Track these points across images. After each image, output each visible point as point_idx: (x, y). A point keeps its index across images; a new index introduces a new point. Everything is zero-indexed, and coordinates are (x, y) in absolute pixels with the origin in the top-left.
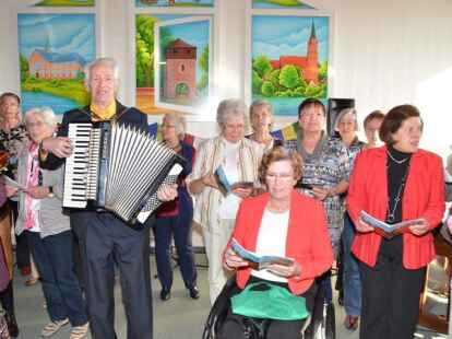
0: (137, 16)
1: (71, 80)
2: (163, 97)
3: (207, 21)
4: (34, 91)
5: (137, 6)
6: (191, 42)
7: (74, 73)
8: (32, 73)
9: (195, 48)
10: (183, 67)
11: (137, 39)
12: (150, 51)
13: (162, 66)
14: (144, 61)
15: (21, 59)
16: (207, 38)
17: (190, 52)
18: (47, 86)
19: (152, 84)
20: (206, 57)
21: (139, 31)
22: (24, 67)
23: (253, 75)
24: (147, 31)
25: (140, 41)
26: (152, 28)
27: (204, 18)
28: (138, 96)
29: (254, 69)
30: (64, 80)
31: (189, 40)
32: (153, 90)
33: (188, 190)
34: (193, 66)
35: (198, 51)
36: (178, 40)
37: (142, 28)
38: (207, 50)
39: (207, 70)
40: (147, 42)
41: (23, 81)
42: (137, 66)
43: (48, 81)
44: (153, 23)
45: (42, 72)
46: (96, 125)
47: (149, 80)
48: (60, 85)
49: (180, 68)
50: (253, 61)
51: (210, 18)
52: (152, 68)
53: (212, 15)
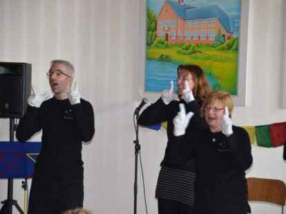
4: (163, 59)
7: (213, 37)
8: (161, 34)
15: (148, 16)
18: (179, 52)
41: (148, 44)
45: (173, 34)
48: (194, 52)
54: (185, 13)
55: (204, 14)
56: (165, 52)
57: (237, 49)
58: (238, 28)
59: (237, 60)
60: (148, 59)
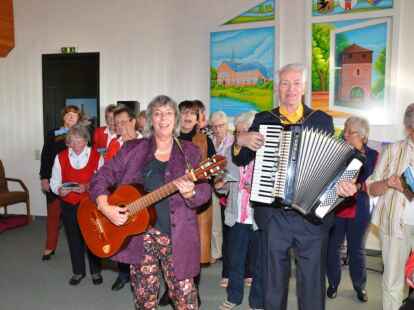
0: (314, 25)
1: (252, 86)
3: (385, 24)
5: (314, 15)
6: (366, 46)
9: (371, 52)
10: (358, 71)
11: (313, 47)
12: (326, 57)
13: (337, 72)
14: (319, 67)
16: (385, 41)
17: (366, 56)
19: (327, 89)
20: (383, 60)
21: (315, 39)
22: (214, 77)
24: (324, 38)
25: (316, 48)
26: (328, 35)
27: (383, 21)
28: (313, 100)
30: (246, 86)
31: (365, 44)
32: (328, 94)
33: (368, 192)
34: (368, 70)
35: (374, 54)
36: (354, 45)
37: (318, 36)
38: (384, 53)
39: (383, 73)
40: (322, 49)
42: (313, 72)
43: (233, 87)
44: (329, 31)
46: (287, 128)
47: (323, 85)
49: (356, 72)
51: (389, 20)
52: (327, 73)
53: (391, 17)
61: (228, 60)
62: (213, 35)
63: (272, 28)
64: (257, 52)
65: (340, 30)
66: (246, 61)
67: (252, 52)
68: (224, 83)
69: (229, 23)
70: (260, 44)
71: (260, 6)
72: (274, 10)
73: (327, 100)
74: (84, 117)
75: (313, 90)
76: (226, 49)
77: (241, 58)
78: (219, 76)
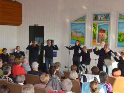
0: (94, 23)
1: (80, 37)
2: (98, 41)
4: (73, 39)
5: (94, 21)
6: (104, 29)
7: (81, 36)
8: (73, 35)
10: (102, 35)
11: (93, 28)
12: (96, 31)
13: (98, 35)
15: (71, 32)
16: (108, 28)
17: (104, 31)
18: (76, 38)
19: (96, 39)
20: (108, 32)
23: (118, 37)
24: (96, 27)
26: (96, 26)
27: (107, 23)
28: (93, 41)
29: (118, 35)
32: (96, 40)
34: (105, 34)
35: (106, 31)
36: (102, 29)
37: (94, 26)
38: (108, 31)
39: (108, 35)
40: (95, 29)
41: (71, 37)
42: (93, 34)
44: (97, 25)
45: (75, 35)
47: (95, 37)
48: (78, 38)
50: (118, 33)
52: (96, 35)
53: (109, 23)
54: (77, 32)
55: (80, 32)
56: (74, 38)
57: (84, 38)
58: (84, 35)
59: (84, 39)
60: (71, 39)
61: (75, 30)
62: (72, 24)
63: (85, 24)
64: (81, 29)
65: (99, 25)
66: (79, 31)
67: (80, 29)
68: (74, 36)
69: (75, 21)
70: (82, 27)
71: (82, 18)
72: (85, 19)
73: (96, 41)
74: (40, 42)
75: (93, 39)
76: (74, 27)
77: (78, 30)
78: (73, 34)
